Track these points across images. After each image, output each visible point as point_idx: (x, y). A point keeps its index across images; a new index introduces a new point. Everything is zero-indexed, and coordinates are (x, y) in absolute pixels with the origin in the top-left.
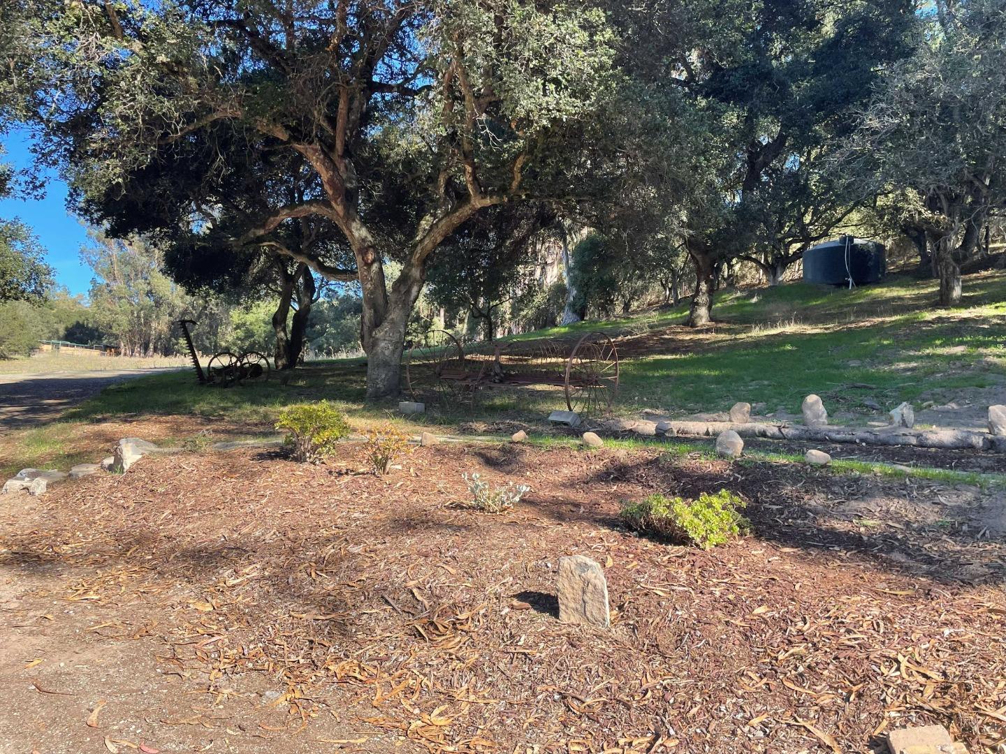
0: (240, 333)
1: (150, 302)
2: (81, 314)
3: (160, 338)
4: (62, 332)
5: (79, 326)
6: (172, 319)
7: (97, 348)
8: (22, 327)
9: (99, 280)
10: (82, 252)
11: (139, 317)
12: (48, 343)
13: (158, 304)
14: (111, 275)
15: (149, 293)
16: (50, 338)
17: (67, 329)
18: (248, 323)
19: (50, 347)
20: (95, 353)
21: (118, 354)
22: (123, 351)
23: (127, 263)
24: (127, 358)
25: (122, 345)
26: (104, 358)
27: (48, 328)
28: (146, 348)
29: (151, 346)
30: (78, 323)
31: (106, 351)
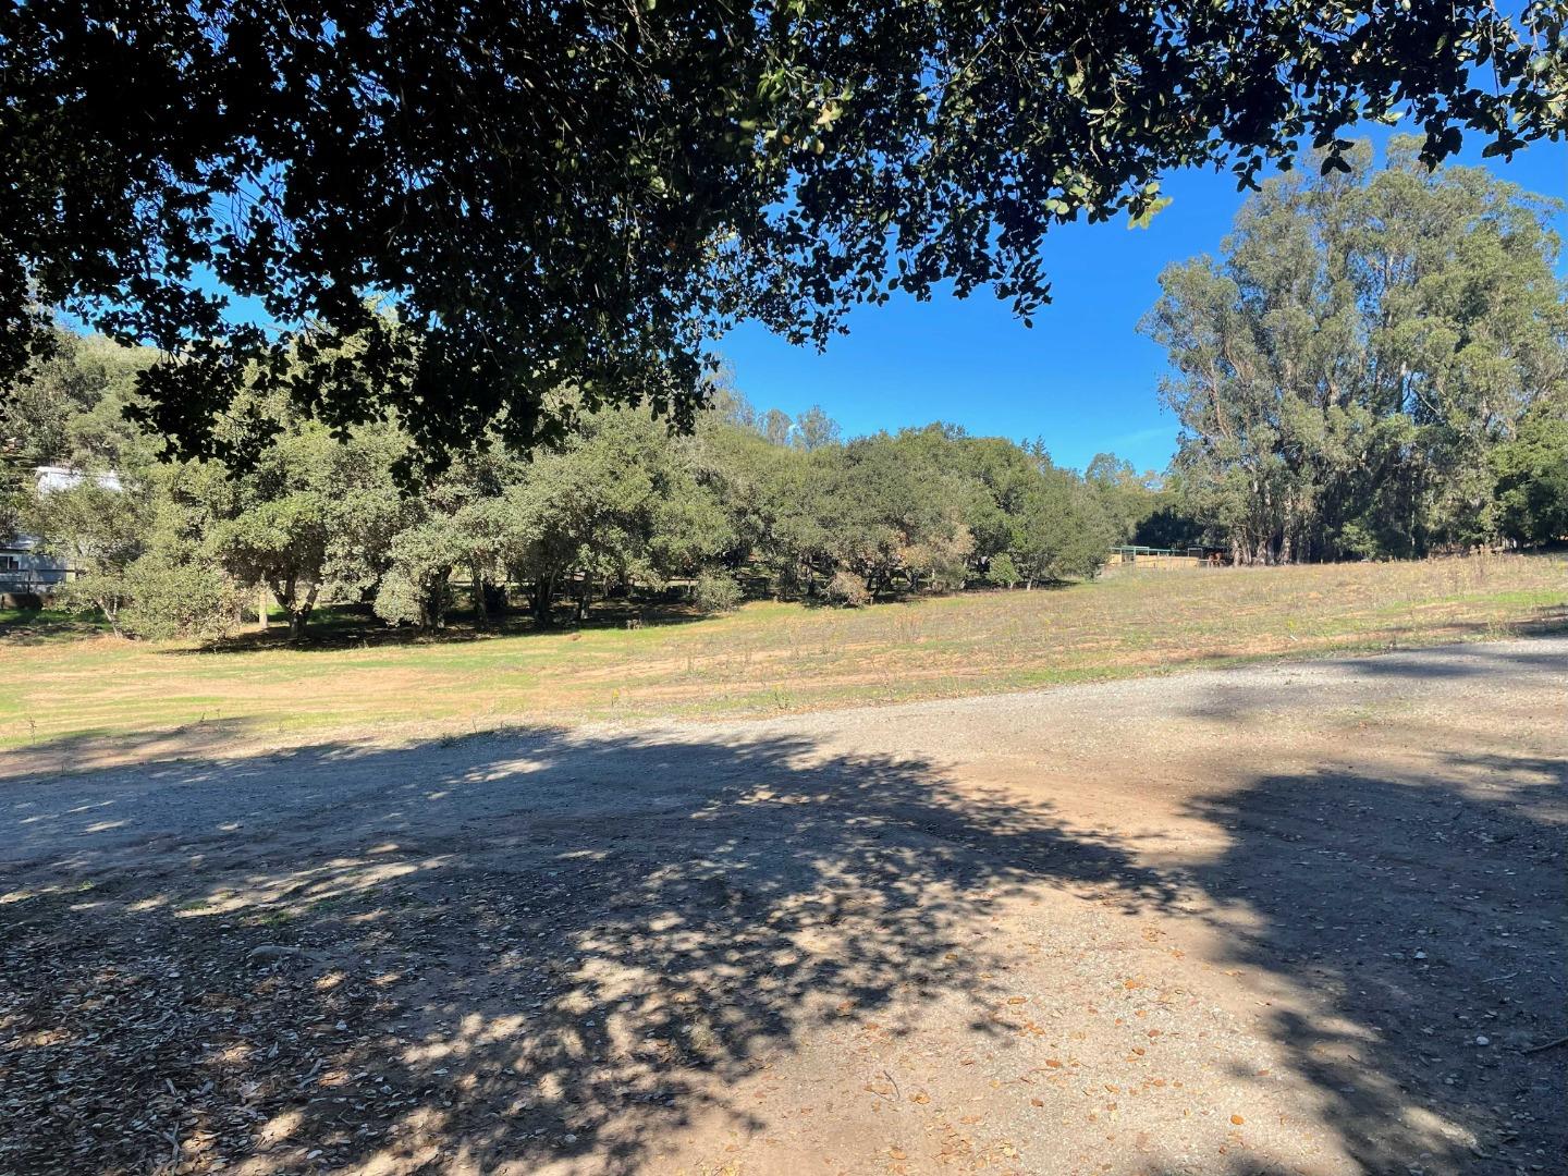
0: (1517, 497)
1: (1279, 460)
2: (1157, 499)
3: (1302, 527)
4: (1132, 532)
5: (1157, 519)
6: (1321, 488)
7: (1193, 554)
8: (1080, 526)
9: (1191, 434)
10: (1161, 391)
11: (1261, 492)
12: (1117, 552)
13: (1294, 466)
14: (1212, 423)
15: (1278, 447)
16: (1118, 543)
17: (1139, 525)
18: (1538, 471)
19: (1119, 557)
20: (1191, 562)
21: (1229, 562)
22: (1237, 556)
23: (1236, 399)
24: (1244, 568)
25: (1236, 544)
26: (1202, 570)
27: (1117, 526)
28: (1276, 546)
29: (1287, 543)
30: (1155, 514)
31: (1206, 557)
